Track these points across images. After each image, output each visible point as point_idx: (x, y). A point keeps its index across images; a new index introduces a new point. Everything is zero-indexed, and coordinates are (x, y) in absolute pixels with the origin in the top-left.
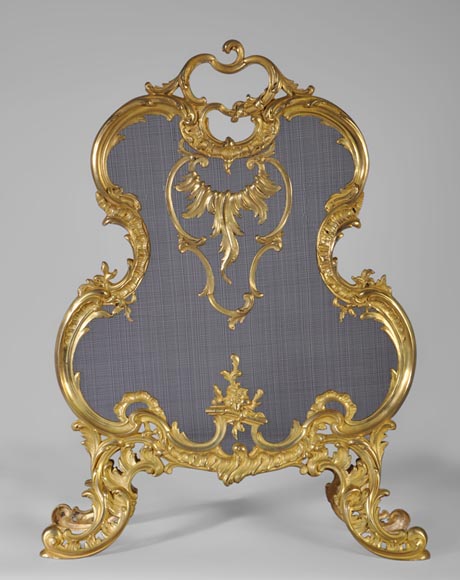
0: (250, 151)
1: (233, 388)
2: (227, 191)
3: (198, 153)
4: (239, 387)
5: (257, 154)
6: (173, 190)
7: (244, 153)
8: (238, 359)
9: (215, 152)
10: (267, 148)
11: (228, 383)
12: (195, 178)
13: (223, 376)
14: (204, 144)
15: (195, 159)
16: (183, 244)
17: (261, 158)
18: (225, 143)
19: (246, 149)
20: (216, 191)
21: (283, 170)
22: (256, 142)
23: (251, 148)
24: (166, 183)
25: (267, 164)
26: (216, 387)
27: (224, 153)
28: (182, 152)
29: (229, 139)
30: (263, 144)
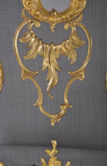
0: (67, 19)
1: (52, 160)
2: (52, 43)
3: (34, 19)
4: (56, 160)
5: (71, 20)
6: (18, 41)
7: (63, 19)
8: (56, 142)
9: (45, 18)
10: (78, 17)
11: (50, 157)
12: (32, 34)
13: (46, 153)
14: (38, 13)
15: (32, 22)
16: (24, 75)
17: (74, 23)
18: (51, 12)
19: (64, 17)
20: (45, 43)
21: (87, 31)
22: (71, 13)
23: (68, 16)
24: (13, 36)
25: (77, 26)
26: (43, 160)
27: (51, 19)
28: (24, 17)
29: (54, 10)
30: (75, 14)
